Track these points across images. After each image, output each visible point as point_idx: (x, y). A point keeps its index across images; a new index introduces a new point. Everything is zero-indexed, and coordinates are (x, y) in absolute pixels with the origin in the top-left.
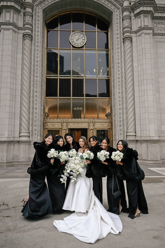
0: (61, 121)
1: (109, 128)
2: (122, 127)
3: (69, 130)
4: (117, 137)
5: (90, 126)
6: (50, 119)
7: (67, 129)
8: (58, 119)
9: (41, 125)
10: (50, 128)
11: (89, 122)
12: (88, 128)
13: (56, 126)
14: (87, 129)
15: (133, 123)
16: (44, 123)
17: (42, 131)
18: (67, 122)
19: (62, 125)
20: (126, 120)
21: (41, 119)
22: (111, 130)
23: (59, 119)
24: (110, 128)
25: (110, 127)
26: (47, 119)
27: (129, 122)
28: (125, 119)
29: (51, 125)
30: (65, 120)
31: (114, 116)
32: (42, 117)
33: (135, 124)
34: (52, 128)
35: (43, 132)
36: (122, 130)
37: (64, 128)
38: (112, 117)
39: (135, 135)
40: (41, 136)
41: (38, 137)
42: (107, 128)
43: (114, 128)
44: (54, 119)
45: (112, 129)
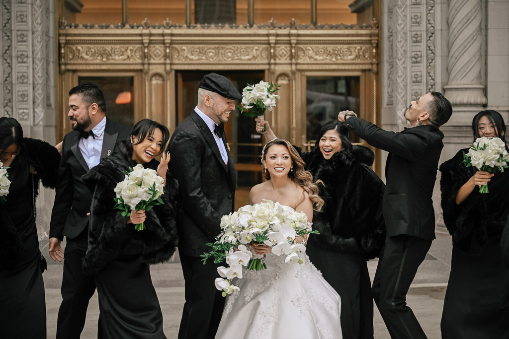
0: (141, 35)
1: (364, 71)
2: (423, 67)
3: (180, 80)
4: (400, 114)
5: (278, 61)
6: (86, 27)
7: (168, 73)
8: (127, 26)
9: (47, 56)
10: (88, 68)
11: (272, 39)
12: (269, 70)
13: (118, 58)
14: (263, 71)
15: (474, 48)
16: (59, 44)
17: (52, 83)
18: (168, 39)
19: (145, 56)
20: (445, 32)
21: (48, 28)
22: (374, 77)
23: (132, 27)
24: (369, 70)
25: (372, 64)
26: (76, 27)
27: (458, 43)
28: (438, 27)
29: (93, 55)
30: (160, 31)
31: (390, 12)
32: (51, 16)
33: (483, 53)
34: (98, 67)
35: (55, 87)
36: (424, 80)
37: (154, 69)
38: (381, 14)
39: (484, 101)
40: (49, 105)
41: (34, 111)
42: (353, 67)
43: (386, 67)
44: (107, 27)
45: (378, 74)
